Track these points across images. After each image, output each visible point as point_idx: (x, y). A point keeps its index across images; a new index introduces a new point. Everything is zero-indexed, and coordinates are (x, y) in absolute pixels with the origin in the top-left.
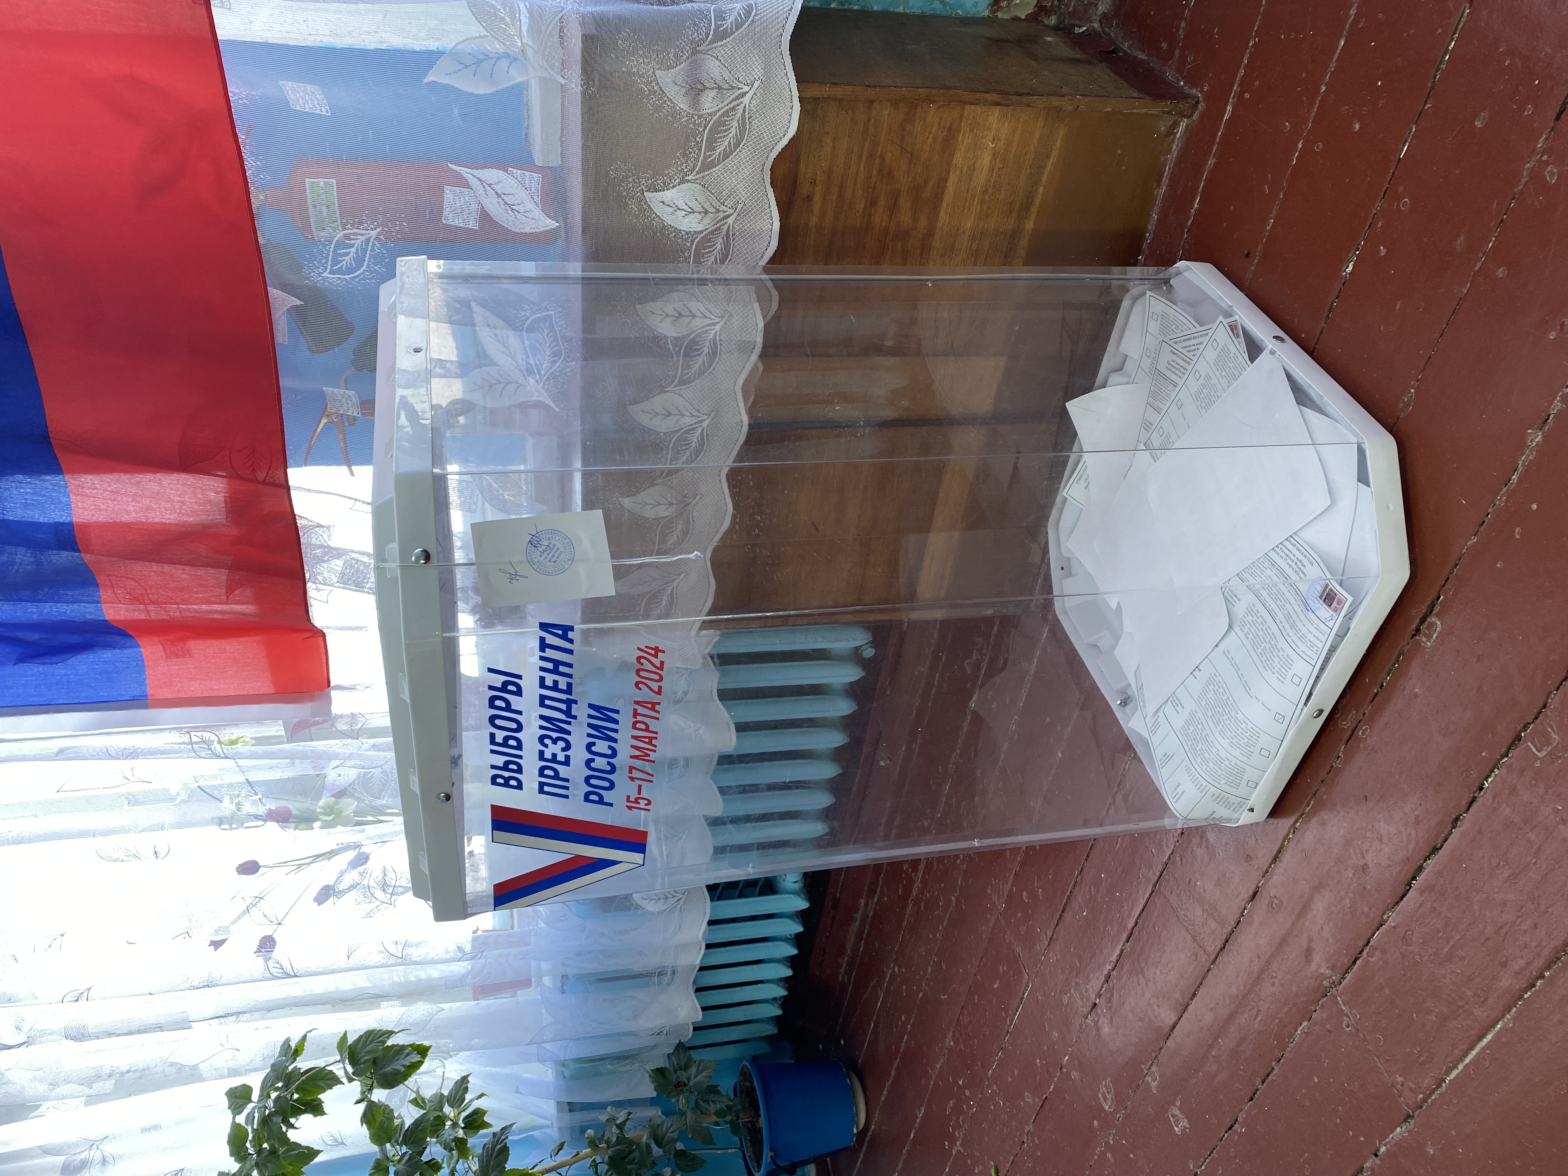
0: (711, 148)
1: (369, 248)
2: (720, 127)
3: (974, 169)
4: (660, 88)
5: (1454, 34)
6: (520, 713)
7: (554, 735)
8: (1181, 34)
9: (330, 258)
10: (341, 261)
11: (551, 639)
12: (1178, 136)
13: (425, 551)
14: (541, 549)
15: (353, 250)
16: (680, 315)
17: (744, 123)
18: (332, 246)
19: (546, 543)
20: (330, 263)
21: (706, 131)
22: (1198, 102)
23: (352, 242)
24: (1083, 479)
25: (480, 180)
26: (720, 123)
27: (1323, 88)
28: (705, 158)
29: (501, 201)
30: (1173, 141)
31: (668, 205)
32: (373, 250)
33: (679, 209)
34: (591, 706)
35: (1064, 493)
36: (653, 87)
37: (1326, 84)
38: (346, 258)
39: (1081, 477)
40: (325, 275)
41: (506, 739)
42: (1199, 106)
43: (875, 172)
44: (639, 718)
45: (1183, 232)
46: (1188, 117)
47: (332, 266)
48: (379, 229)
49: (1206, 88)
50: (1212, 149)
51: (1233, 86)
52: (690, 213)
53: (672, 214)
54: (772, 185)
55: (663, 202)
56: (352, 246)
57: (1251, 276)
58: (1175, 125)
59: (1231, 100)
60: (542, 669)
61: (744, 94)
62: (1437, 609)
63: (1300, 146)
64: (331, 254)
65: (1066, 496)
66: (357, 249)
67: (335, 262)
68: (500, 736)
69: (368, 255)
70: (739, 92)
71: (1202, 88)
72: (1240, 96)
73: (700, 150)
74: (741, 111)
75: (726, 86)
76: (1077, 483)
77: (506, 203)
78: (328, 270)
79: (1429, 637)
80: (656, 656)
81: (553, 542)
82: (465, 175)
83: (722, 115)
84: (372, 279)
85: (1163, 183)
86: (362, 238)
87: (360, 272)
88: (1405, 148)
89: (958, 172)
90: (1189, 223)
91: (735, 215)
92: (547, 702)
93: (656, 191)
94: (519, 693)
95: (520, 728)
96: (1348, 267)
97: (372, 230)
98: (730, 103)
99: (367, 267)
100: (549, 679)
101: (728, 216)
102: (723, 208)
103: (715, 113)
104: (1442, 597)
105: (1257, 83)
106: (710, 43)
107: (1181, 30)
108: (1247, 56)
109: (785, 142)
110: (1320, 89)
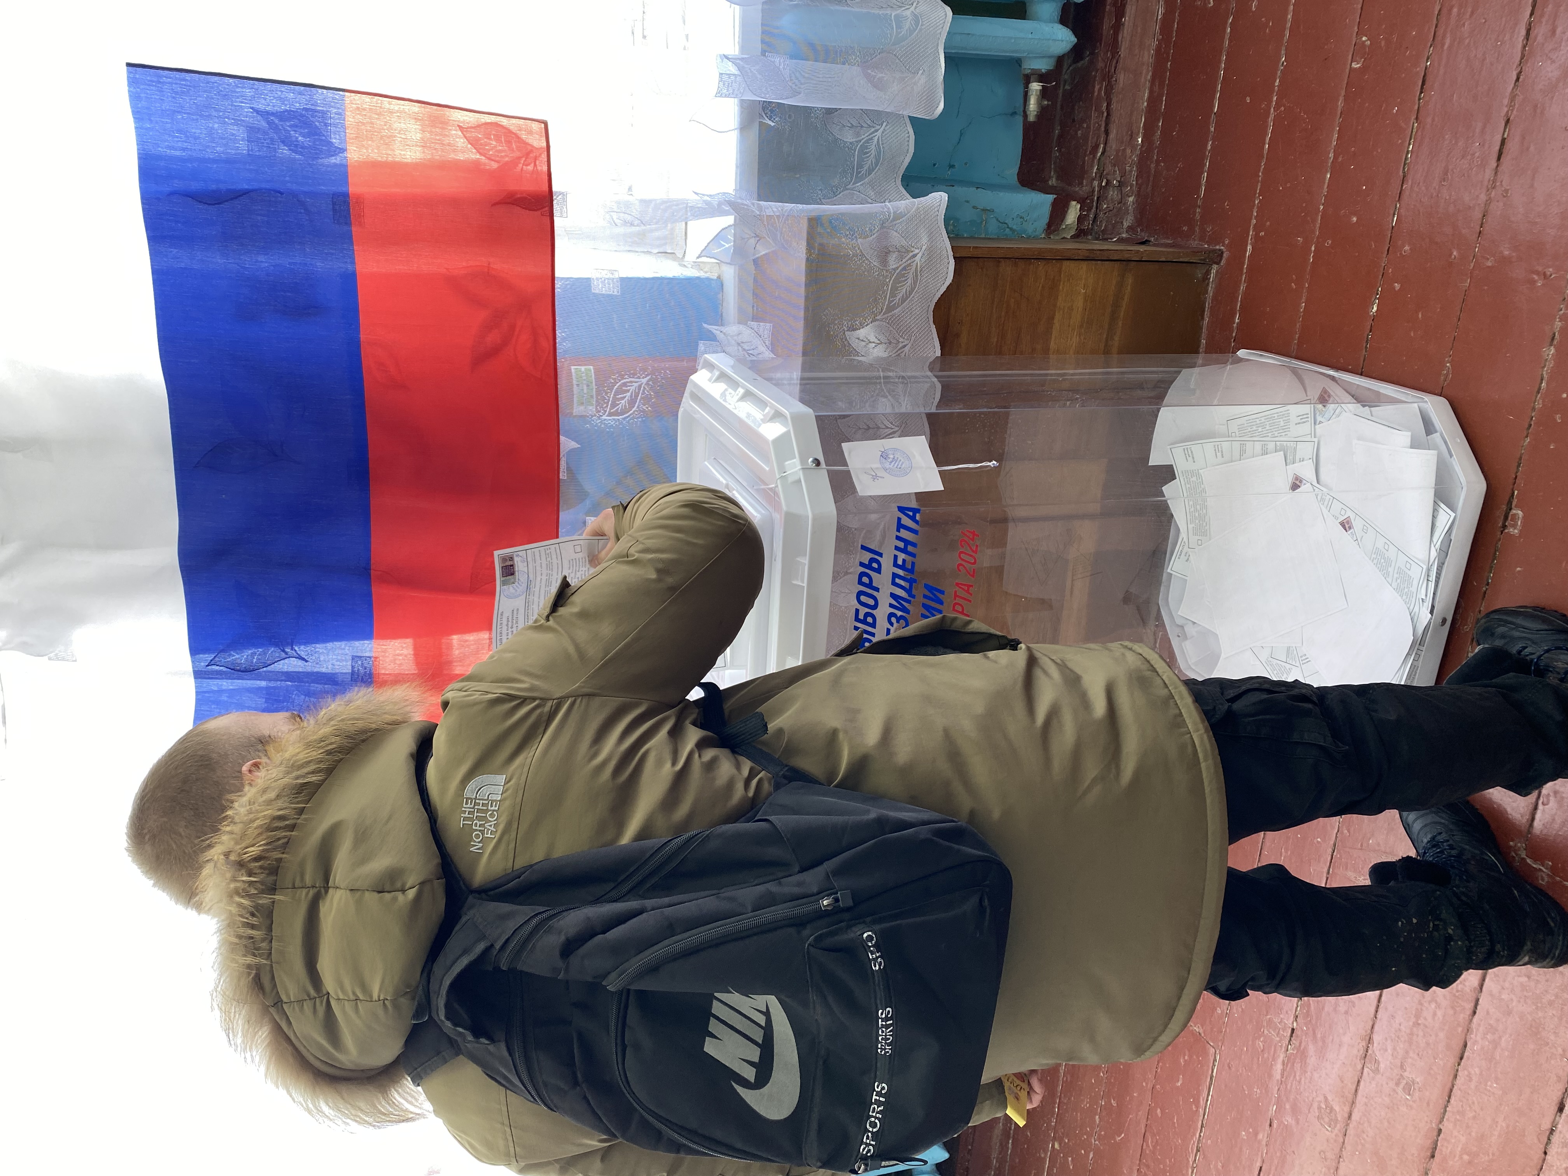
0: (893, 295)
1: (641, 392)
2: (901, 276)
3: (1073, 310)
4: (861, 251)
5: (1410, 140)
6: (877, 590)
7: (899, 613)
8: (1198, 217)
9: (610, 402)
10: (619, 404)
11: (906, 521)
12: (1211, 280)
13: (816, 459)
14: (889, 460)
15: (629, 394)
16: (869, 428)
17: (917, 276)
18: (613, 393)
19: (892, 456)
20: (609, 406)
21: (891, 282)
22: (1222, 253)
23: (629, 388)
24: (1183, 554)
25: (724, 334)
26: (901, 275)
27: (1322, 207)
28: (890, 302)
29: (740, 348)
30: (1208, 284)
31: (862, 341)
32: (643, 393)
33: (870, 342)
34: (926, 586)
35: (1169, 570)
36: (856, 251)
37: (1323, 205)
38: (623, 402)
39: (1181, 553)
40: (604, 417)
41: (867, 615)
42: (1224, 255)
43: (1003, 313)
44: (958, 600)
45: (1231, 342)
46: (1218, 263)
47: (610, 409)
48: (648, 378)
49: (1227, 242)
50: (1242, 278)
51: (1249, 232)
52: (879, 344)
53: (865, 346)
54: (934, 322)
55: (859, 339)
56: (628, 391)
57: (1295, 347)
58: (1208, 272)
59: (1249, 242)
60: (897, 548)
61: (915, 256)
62: (1514, 503)
63: (1313, 249)
64: (611, 399)
65: (1172, 572)
66: (632, 394)
67: (614, 405)
68: (863, 610)
69: (639, 398)
70: (911, 254)
71: (1223, 242)
72: (1257, 237)
73: (886, 297)
74: (914, 266)
75: (904, 250)
76: (1179, 558)
77: (744, 350)
78: (607, 413)
79: (1514, 526)
80: (973, 540)
81: (896, 456)
82: (714, 331)
83: (903, 270)
84: (638, 418)
85: (1205, 316)
86: (636, 385)
87: (631, 412)
88: (1395, 219)
89: (1061, 312)
90: (1234, 334)
91: (910, 345)
92: (897, 581)
93: (854, 330)
94: (878, 571)
95: (875, 607)
96: (1373, 308)
97: (643, 378)
98: (907, 261)
99: (638, 407)
100: (901, 556)
101: (905, 346)
102: (901, 340)
103: (897, 268)
104: (1516, 492)
105: (1268, 223)
106: (891, 222)
107: (1197, 214)
108: (1255, 210)
109: (943, 289)
110: (1319, 208)
